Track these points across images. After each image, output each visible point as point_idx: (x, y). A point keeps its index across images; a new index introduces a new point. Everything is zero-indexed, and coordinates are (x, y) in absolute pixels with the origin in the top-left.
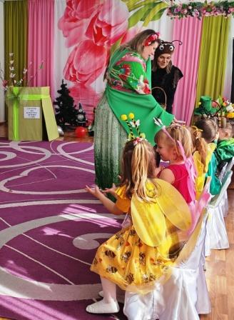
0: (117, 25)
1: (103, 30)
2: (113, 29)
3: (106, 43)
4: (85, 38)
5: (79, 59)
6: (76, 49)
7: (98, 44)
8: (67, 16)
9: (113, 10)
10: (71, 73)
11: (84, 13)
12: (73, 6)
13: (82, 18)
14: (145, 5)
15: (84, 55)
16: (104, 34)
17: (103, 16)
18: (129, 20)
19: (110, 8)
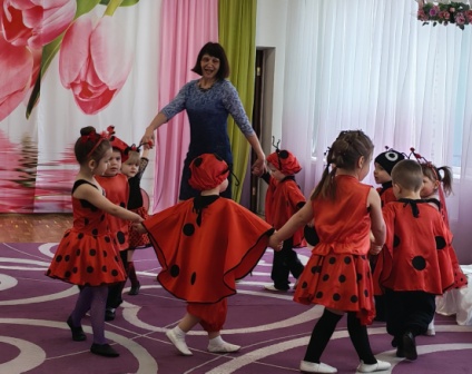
0: (54, 7)
1: (25, 15)
2: (45, 14)
3: (30, 40)
7: (14, 43)
16: (27, 23)
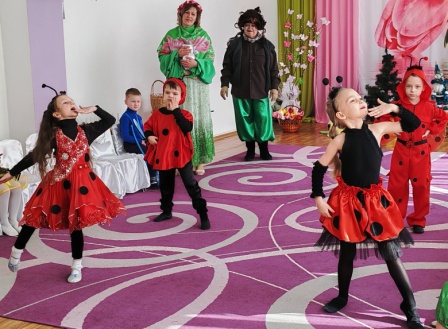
5: (401, 13)
10: (389, 36)
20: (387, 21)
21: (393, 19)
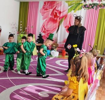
0: (63, 12)
1: (58, 13)
2: (61, 13)
3: (58, 18)
4: (50, 16)
5: (47, 25)
6: (46, 20)
7: (55, 19)
8: (43, 8)
9: (62, 6)
10: (44, 30)
11: (51, 7)
12: (46, 4)
13: (50, 8)
14: (76, 4)
15: (49, 23)
16: (58, 15)
17: (58, 8)
18: (68, 10)
19: (61, 5)
20: (44, 26)
21: (45, 26)
